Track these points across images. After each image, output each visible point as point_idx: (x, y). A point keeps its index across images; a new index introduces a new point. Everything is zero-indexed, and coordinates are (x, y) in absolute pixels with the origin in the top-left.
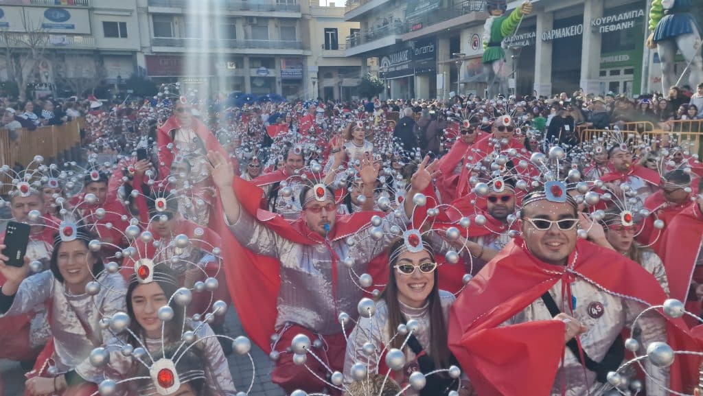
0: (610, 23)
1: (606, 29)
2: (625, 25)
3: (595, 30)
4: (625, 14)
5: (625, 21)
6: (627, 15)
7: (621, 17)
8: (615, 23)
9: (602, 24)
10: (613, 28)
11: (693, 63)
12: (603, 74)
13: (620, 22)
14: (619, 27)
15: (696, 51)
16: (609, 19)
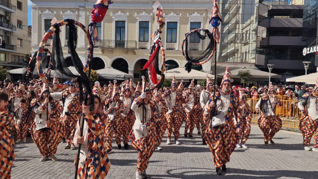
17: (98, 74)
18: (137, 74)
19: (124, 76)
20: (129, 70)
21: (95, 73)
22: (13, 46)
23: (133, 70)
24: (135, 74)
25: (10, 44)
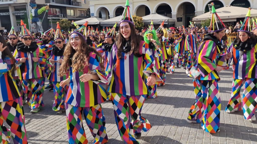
0: (18, 13)
1: (17, 14)
2: (22, 14)
3: (13, 14)
4: (21, 11)
5: (22, 13)
6: (22, 12)
7: (20, 12)
8: (19, 13)
9: (15, 13)
10: (19, 14)
11: (40, 27)
12: (17, 25)
13: (21, 13)
14: (20, 14)
15: (40, 25)
16: (17, 12)
17: (144, 20)
18: (181, 18)
19: (167, 20)
20: (172, 14)
21: (141, 19)
22: (79, 3)
23: (176, 14)
24: (178, 18)
25: (76, 1)
